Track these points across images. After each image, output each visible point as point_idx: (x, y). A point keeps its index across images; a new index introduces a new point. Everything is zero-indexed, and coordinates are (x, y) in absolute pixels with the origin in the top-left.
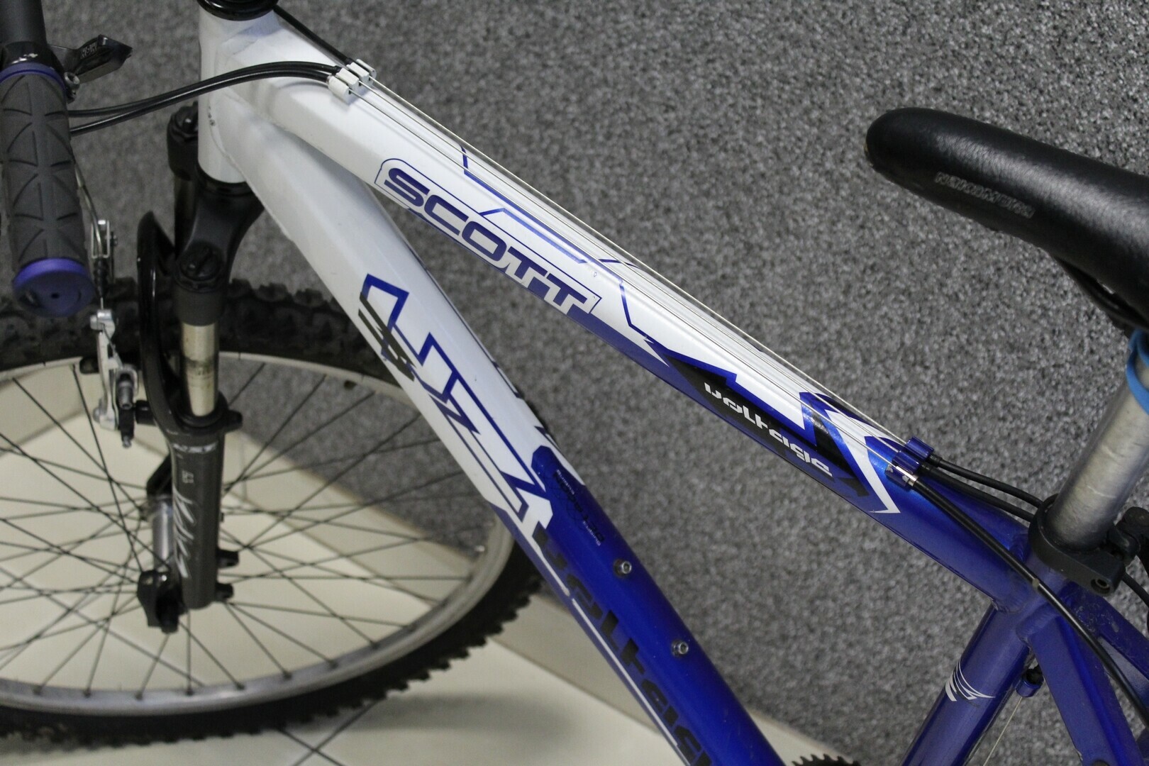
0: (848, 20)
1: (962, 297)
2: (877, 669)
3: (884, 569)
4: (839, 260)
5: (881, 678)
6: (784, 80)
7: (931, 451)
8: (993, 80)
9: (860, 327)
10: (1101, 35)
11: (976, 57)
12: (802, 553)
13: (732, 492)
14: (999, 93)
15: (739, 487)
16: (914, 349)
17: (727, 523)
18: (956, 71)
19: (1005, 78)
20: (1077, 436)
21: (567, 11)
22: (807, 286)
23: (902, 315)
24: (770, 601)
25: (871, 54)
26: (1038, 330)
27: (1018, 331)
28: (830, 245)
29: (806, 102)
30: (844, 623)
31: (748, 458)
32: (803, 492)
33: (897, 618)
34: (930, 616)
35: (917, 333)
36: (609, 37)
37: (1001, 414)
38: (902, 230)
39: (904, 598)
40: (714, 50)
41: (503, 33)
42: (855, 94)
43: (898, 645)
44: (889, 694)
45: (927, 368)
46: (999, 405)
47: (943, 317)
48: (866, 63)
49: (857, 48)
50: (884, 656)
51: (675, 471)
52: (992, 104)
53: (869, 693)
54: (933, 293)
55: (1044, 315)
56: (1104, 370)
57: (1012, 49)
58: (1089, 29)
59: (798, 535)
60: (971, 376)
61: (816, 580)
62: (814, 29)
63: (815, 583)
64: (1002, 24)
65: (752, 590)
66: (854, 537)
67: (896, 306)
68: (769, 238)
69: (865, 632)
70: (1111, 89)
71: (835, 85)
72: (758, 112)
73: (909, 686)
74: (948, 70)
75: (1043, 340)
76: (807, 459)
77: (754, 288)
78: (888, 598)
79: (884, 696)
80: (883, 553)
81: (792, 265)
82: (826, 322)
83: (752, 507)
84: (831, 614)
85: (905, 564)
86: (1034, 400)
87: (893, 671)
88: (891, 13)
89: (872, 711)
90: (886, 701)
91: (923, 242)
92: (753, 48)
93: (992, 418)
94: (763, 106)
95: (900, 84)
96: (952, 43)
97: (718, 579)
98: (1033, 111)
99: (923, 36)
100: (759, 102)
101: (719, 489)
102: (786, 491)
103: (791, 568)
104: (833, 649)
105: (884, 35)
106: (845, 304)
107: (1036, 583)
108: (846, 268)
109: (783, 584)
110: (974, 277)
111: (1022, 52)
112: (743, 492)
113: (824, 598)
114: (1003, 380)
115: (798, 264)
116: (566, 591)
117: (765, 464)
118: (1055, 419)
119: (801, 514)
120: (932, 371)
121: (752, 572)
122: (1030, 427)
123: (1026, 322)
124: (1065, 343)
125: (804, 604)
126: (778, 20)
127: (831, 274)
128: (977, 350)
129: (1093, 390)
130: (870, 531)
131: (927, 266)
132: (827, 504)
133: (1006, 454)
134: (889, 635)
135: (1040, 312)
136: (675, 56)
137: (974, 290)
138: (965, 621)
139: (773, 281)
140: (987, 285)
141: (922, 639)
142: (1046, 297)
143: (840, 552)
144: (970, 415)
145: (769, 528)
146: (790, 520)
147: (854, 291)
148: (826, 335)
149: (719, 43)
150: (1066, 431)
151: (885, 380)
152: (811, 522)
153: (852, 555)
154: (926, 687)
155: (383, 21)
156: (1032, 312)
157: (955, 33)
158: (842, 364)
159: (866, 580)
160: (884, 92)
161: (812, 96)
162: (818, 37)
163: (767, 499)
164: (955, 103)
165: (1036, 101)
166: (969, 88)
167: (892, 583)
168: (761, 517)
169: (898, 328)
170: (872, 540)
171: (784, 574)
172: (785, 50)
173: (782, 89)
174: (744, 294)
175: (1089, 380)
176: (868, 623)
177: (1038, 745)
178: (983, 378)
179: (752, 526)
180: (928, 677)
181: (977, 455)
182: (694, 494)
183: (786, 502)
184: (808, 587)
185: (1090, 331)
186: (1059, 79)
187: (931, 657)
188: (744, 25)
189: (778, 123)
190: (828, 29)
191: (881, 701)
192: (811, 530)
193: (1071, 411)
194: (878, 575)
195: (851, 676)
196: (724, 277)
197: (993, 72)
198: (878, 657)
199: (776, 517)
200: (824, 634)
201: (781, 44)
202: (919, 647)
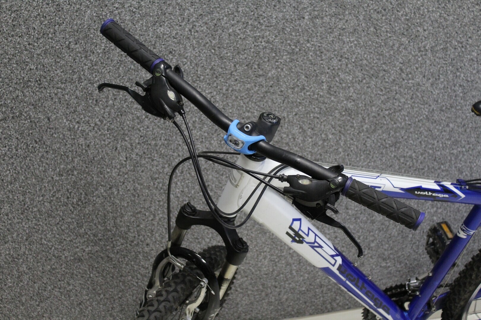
76: (442, 196)
103: (266, 273)
104: (284, 288)
109: (265, 279)
111: (319, 95)
113: (279, 275)
116: (345, 279)
119: (268, 255)
121: (253, 282)
136: (205, 138)
145: (257, 265)
146: (265, 258)
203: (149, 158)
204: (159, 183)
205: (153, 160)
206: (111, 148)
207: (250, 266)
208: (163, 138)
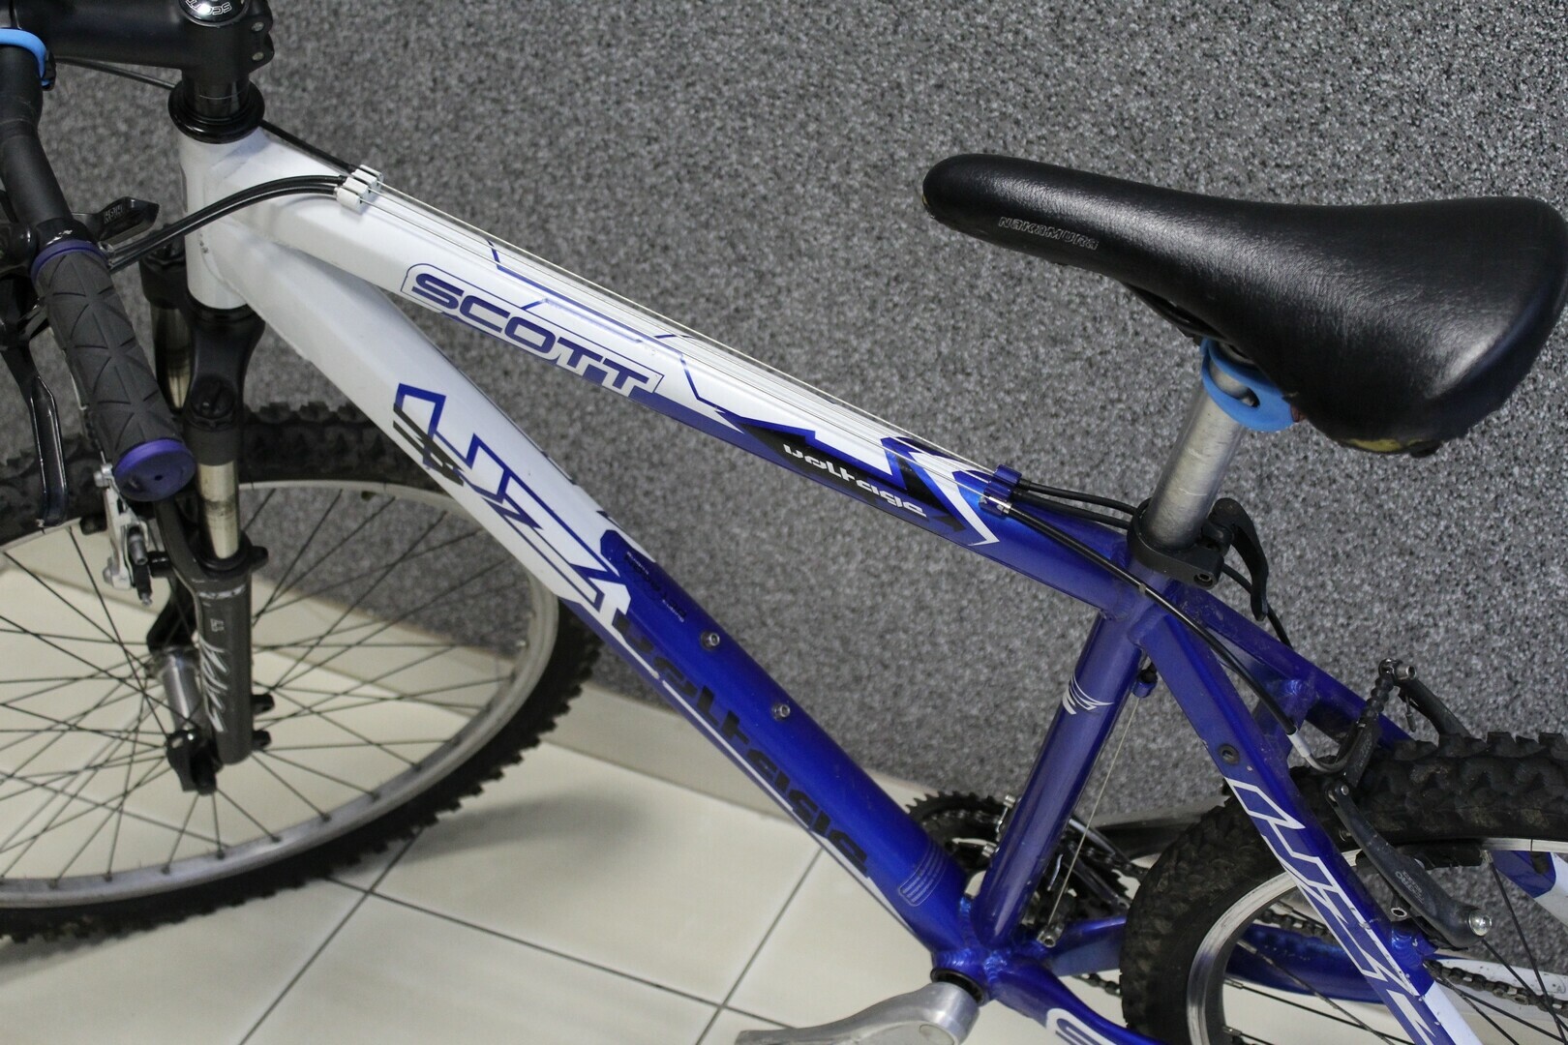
0: (833, 25)
1: (995, 296)
2: (961, 694)
3: (953, 590)
4: (859, 276)
5: (967, 703)
6: (773, 95)
7: (1018, 476)
8: (995, 70)
9: (892, 342)
10: (1100, 12)
11: (974, 49)
12: (864, 588)
13: (779, 535)
14: (1003, 82)
15: (785, 530)
16: (953, 358)
17: (778, 570)
18: (955, 65)
19: (1007, 66)
20: (1134, 421)
21: (522, 50)
22: (829, 307)
23: (935, 324)
24: (837, 644)
25: (864, 58)
26: (1079, 319)
27: (1058, 323)
28: (848, 261)
29: (801, 116)
30: (919, 654)
31: (790, 497)
32: (856, 523)
33: (975, 639)
34: (1009, 629)
35: (953, 340)
36: (574, 73)
37: (1053, 411)
38: (923, 235)
39: (979, 616)
40: (693, 73)
41: (453, 81)
42: (852, 101)
43: (980, 666)
44: (977, 718)
45: (969, 374)
46: (1049, 401)
47: (978, 319)
48: (859, 68)
49: (847, 53)
50: (966, 679)
51: (713, 523)
52: (998, 94)
53: (956, 721)
54: (964, 297)
55: (1083, 303)
56: (1151, 350)
57: (1010, 36)
58: (1087, 7)
59: (857, 570)
60: (1016, 377)
61: (882, 614)
62: (798, 39)
63: (882, 617)
64: (996, 12)
65: (815, 636)
66: (917, 562)
67: (927, 315)
68: (781, 263)
69: (943, 658)
70: (1117, 66)
71: (829, 94)
72: (750, 132)
73: (997, 706)
74: (946, 65)
75: (1085, 329)
76: (900, 504)
77: (772, 318)
78: (962, 619)
79: (972, 721)
80: (950, 574)
81: (810, 288)
82: (855, 343)
83: (803, 548)
84: (904, 647)
85: (975, 581)
86: (1085, 391)
87: (978, 694)
88: (878, 12)
89: (962, 740)
90: (976, 726)
91: (946, 245)
92: (735, 66)
93: (1045, 415)
94: (755, 125)
95: (899, 85)
96: (947, 36)
97: (777, 630)
98: (1041, 97)
99: (916, 33)
100: (750, 121)
101: (764, 535)
102: (837, 525)
103: (854, 605)
104: (912, 681)
105: (874, 36)
106: (873, 321)
107: (1143, 588)
108: (868, 283)
109: (848, 624)
110: (1004, 274)
111: (1021, 38)
112: (790, 535)
113: (894, 631)
114: (1050, 376)
115: (816, 286)
116: (655, 674)
117: (811, 501)
118: (1109, 407)
119: (857, 547)
120: (975, 377)
121: (811, 616)
122: (1085, 419)
123: (1066, 313)
124: (1108, 329)
125: (874, 640)
126: (758, 33)
127: (853, 291)
128: (1018, 348)
129: (1143, 372)
130: (934, 553)
131: (953, 270)
132: (884, 532)
133: (1064, 451)
134: (968, 657)
135: (1078, 300)
136: (650, 84)
137: (1007, 287)
138: (1046, 628)
139: (792, 308)
140: (1020, 280)
141: (1003, 655)
142: (1082, 285)
143: (904, 580)
144: (1021, 416)
145: (825, 567)
146: (847, 555)
147: (880, 307)
148: (857, 356)
149: (697, 65)
150: (1121, 418)
151: (927, 394)
152: (868, 553)
153: (918, 581)
154: (1016, 704)
155: (311, 85)
156: (1070, 302)
157: (949, 25)
158: (879, 384)
159: (936, 604)
160: (882, 95)
161: (806, 109)
162: (804, 46)
163: (819, 536)
164: (959, 98)
165: (1042, 86)
166: (971, 81)
167: (965, 603)
168: (813, 557)
169: (933, 338)
170: (937, 561)
171: (847, 612)
172: (770, 64)
173: (773, 105)
174: (762, 325)
175: (1137, 362)
176: (945, 648)
177: (1139, 742)
178: (1029, 376)
179: (805, 569)
180: (1016, 694)
181: (1034, 456)
182: (738, 544)
183: (839, 537)
184: (877, 621)
185: (1132, 313)
186: (1063, 60)
187: (1017, 672)
188: (721, 42)
189: (773, 141)
190: (813, 37)
191: (971, 726)
192: (871, 562)
193: (1124, 397)
194: (948, 597)
195: (935, 707)
196: (737, 310)
197: (994, 61)
198: (961, 682)
199: (830, 555)
200: (899, 667)
201: (764, 58)
202: (1002, 664)
203: (495, 101)
204: (526, 191)
205: (505, 112)
206: (393, 37)
207: (803, 563)
208: (528, 49)
